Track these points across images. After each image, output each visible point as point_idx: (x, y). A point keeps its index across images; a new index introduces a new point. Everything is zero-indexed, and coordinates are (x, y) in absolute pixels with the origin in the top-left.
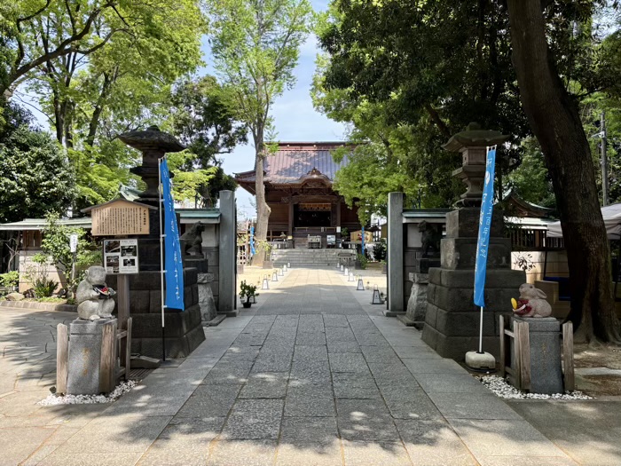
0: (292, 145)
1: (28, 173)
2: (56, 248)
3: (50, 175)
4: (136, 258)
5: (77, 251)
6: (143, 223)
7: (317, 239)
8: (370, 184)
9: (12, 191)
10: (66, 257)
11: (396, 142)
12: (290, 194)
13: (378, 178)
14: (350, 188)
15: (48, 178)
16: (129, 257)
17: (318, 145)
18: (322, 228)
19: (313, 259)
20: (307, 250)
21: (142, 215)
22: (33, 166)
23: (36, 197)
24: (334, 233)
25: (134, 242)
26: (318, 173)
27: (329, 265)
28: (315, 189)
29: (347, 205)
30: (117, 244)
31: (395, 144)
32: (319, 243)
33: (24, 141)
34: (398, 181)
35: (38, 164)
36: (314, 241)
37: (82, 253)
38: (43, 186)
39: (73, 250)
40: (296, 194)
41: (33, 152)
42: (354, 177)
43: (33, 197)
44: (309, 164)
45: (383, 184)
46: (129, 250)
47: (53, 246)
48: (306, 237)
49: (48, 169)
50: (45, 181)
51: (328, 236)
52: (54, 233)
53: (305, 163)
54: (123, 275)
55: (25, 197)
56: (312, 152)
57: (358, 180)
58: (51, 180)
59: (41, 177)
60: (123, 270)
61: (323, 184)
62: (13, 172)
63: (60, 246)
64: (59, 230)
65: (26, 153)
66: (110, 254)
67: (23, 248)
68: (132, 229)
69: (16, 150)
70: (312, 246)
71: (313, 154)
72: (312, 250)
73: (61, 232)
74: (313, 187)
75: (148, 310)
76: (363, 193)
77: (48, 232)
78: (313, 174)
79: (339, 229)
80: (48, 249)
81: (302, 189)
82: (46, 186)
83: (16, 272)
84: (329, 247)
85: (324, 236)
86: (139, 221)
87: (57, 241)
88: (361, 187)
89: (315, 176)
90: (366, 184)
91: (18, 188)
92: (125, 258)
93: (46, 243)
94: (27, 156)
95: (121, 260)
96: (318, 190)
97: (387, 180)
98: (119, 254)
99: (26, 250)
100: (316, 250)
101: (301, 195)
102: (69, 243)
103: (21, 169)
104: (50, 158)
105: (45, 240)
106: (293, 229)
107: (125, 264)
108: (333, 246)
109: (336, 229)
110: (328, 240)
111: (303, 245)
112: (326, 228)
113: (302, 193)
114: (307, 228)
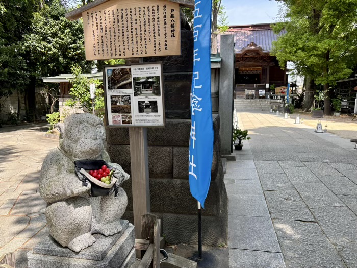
0: (234, 27)
1: (60, 38)
2: (81, 96)
3: (76, 40)
4: (159, 100)
5: (95, 97)
6: (169, 34)
7: (252, 92)
8: (303, 49)
9: (49, 52)
10: (88, 102)
11: (331, 12)
13: (311, 44)
14: (286, 52)
15: (74, 42)
16: (147, 97)
17: (253, 26)
18: (255, 85)
19: (250, 106)
20: (246, 100)
21: (169, 19)
22: (63, 32)
23: (67, 58)
24: (264, 88)
25: (156, 71)
26: (255, 45)
27: (263, 110)
28: (252, 57)
29: (280, 67)
30: (126, 73)
31: (329, 14)
32: (253, 95)
33: (56, 13)
34: (329, 45)
35: (66, 31)
36: (250, 94)
37: (99, 99)
38: (70, 48)
39: (92, 97)
41: (62, 21)
42: (290, 44)
43: (65, 57)
44: (246, 40)
45: (314, 48)
46: (147, 85)
47: (79, 93)
48: (245, 91)
49: (74, 35)
50: (72, 44)
51: (260, 91)
52: (79, 83)
53: (244, 40)
54: (139, 128)
55: (59, 56)
56: (248, 32)
57: (294, 46)
58: (76, 43)
59: (69, 41)
60: (138, 119)
61: (258, 54)
62: (49, 38)
63: (83, 93)
64: (82, 81)
65: (57, 22)
66: (115, 92)
67: (61, 95)
68: (150, 46)
69: (51, 20)
70: (248, 97)
71: (249, 33)
72: (249, 100)
73: (84, 83)
74: (251, 55)
75: (170, 174)
76: (297, 56)
77: (75, 83)
78: (251, 46)
79: (267, 86)
80: (75, 96)
81: (242, 57)
82: (73, 48)
83: (58, 113)
84: (260, 98)
85: (257, 90)
86: (162, 31)
87: (82, 90)
88: (295, 52)
89: (253, 48)
90: (300, 49)
91: (53, 49)
92: (141, 98)
93: (73, 92)
94: (57, 24)
95: (134, 102)
96: (254, 58)
97: (319, 45)
98: (130, 91)
99: (63, 97)
100: (252, 100)
101: (241, 62)
102: (89, 91)
103: (54, 35)
104: (75, 26)
105: (72, 89)
107: (141, 110)
108: (263, 98)
109: (265, 86)
110: (259, 93)
111: (242, 97)
112: (258, 85)
113: (242, 60)
114: (244, 85)
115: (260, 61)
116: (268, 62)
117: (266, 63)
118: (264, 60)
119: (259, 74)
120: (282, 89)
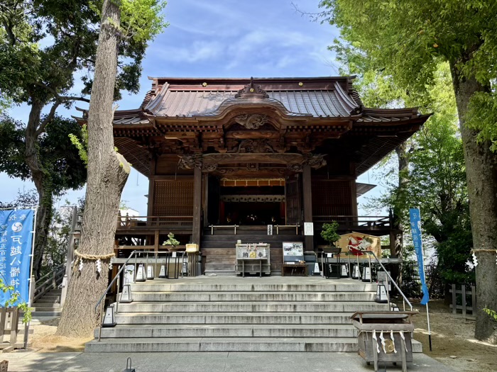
0: (210, 82)
7: (259, 251)
12: (198, 152)
18: (270, 227)
24: (298, 236)
26: (262, 94)
28: (255, 139)
32: (264, 262)
36: (252, 255)
40: (211, 150)
51: (286, 245)
70: (247, 269)
74: (250, 131)
79: (309, 229)
81: (225, 137)
84: (289, 271)
85: (276, 245)
96: (260, 142)
101: (222, 152)
106: (205, 231)
108: (299, 271)
109: (302, 229)
110: (285, 253)
111: (226, 266)
112: (277, 227)
113: (225, 146)
114: (235, 226)
115: (281, 152)
116: (304, 156)
117: (296, 159)
118: (293, 149)
119: (278, 204)
120: (354, 241)
